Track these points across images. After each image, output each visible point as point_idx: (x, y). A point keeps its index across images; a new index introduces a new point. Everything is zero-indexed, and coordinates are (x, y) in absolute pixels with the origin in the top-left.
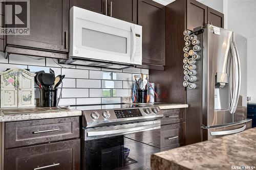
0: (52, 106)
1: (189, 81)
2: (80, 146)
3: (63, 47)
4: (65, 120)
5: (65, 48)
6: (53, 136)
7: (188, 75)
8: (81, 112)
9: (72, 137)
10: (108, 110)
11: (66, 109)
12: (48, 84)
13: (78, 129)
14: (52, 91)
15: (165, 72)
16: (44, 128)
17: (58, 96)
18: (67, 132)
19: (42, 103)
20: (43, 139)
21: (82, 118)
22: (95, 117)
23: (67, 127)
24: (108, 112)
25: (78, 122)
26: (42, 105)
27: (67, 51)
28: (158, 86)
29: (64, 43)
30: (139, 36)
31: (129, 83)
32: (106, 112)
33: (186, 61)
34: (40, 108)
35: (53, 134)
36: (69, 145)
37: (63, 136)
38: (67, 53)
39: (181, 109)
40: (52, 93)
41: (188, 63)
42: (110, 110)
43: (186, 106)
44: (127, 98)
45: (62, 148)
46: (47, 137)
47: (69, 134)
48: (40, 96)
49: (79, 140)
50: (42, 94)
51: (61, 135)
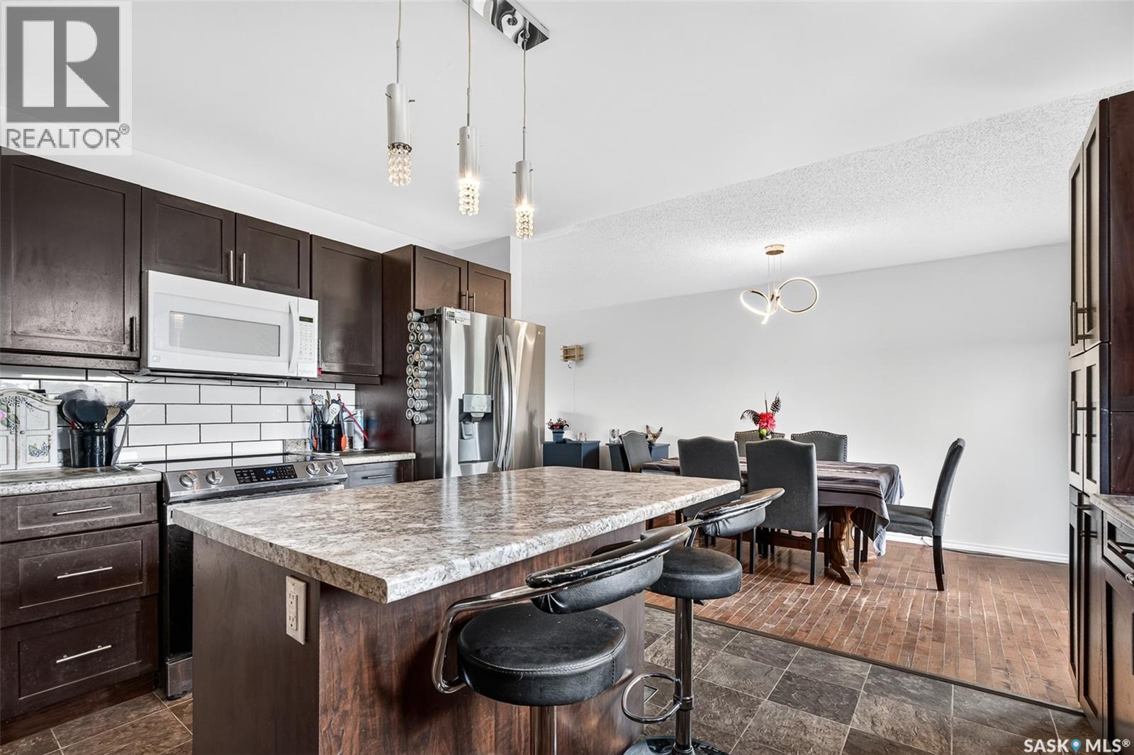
0: (101, 465)
1: (414, 409)
2: (157, 535)
3: (125, 348)
4: (125, 489)
5: (131, 349)
6: (99, 519)
7: (413, 397)
8: (160, 475)
9: (141, 521)
10: (217, 469)
11: (130, 469)
12: (90, 421)
13: (155, 505)
14: (101, 434)
15: (382, 387)
16: (80, 505)
17: (117, 442)
18: (130, 511)
19: (75, 457)
20: (76, 524)
21: (161, 486)
22: (189, 484)
23: (130, 503)
24: (217, 474)
25: (154, 492)
26: (77, 463)
27: (136, 355)
28: (373, 415)
29: (128, 342)
30: (311, 320)
31: (303, 411)
32: (213, 473)
33: (410, 370)
34: (72, 470)
35: (98, 516)
36: (134, 534)
37: (120, 519)
38: (138, 360)
39: (400, 462)
40: (101, 440)
41: (412, 375)
42: (223, 471)
43: (412, 456)
44: (297, 442)
45: (117, 539)
46: (85, 521)
47: (134, 515)
48: (73, 444)
49: (156, 525)
50: (76, 440)
51: (116, 517)
